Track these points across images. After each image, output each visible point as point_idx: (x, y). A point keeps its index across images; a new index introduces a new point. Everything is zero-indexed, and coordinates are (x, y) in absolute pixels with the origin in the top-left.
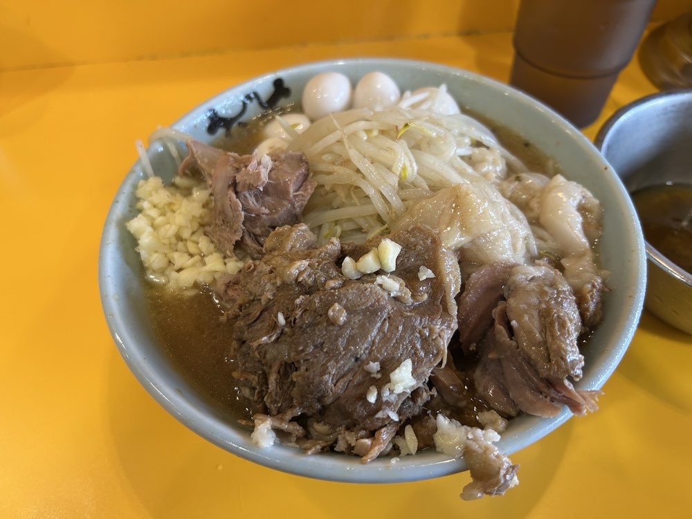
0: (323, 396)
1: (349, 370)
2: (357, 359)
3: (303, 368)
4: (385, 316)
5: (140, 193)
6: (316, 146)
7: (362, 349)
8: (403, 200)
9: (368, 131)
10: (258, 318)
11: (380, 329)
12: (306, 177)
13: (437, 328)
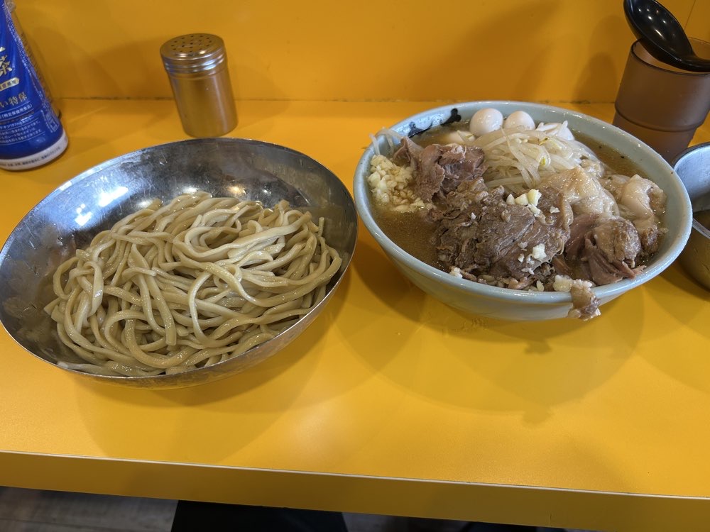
0: (493, 256)
1: (510, 245)
2: (514, 241)
3: (484, 241)
4: (532, 223)
5: (373, 163)
6: (488, 145)
7: (518, 236)
8: (541, 177)
9: (522, 139)
10: (458, 217)
11: (529, 228)
12: (482, 161)
13: (560, 234)
